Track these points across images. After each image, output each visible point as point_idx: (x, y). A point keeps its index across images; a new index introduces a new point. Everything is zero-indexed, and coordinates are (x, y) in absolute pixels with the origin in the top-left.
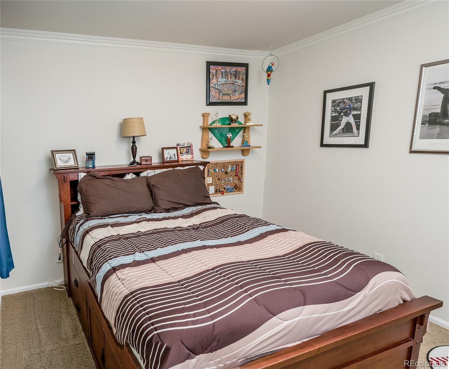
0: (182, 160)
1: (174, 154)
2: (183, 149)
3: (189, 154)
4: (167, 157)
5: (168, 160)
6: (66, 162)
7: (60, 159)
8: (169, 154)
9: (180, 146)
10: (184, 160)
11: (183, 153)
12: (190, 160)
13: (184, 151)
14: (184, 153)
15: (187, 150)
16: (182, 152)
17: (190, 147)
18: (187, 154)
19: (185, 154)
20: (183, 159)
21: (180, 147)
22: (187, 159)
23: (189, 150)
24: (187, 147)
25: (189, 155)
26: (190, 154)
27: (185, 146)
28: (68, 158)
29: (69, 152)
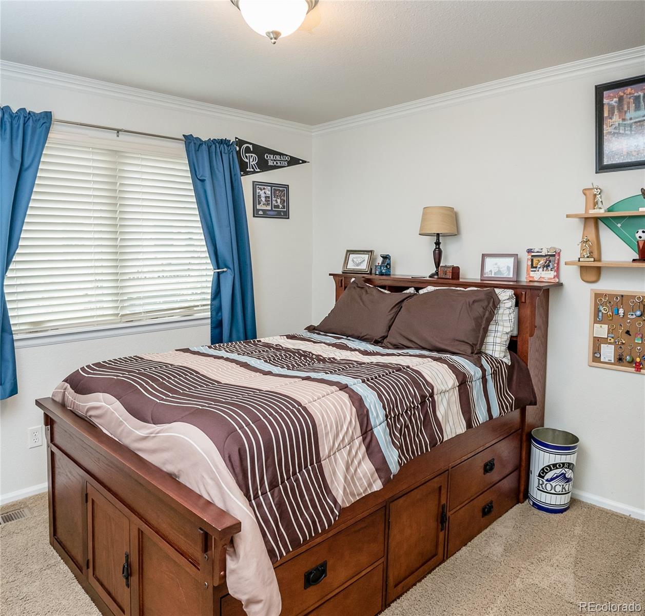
0: (531, 279)
1: (508, 266)
2: (539, 259)
3: (549, 269)
4: (491, 271)
5: (493, 275)
6: (358, 265)
7: (353, 261)
8: (496, 266)
9: (533, 254)
10: (536, 280)
11: (536, 267)
12: (549, 281)
13: (541, 263)
14: (539, 266)
15: (546, 262)
16: (534, 266)
17: (554, 256)
18: (545, 269)
19: (541, 270)
20: (533, 277)
21: (532, 256)
22: (543, 278)
23: (550, 261)
24: (546, 256)
25: (550, 272)
26: (551, 270)
27: (543, 254)
28: (362, 260)
29: (365, 253)
